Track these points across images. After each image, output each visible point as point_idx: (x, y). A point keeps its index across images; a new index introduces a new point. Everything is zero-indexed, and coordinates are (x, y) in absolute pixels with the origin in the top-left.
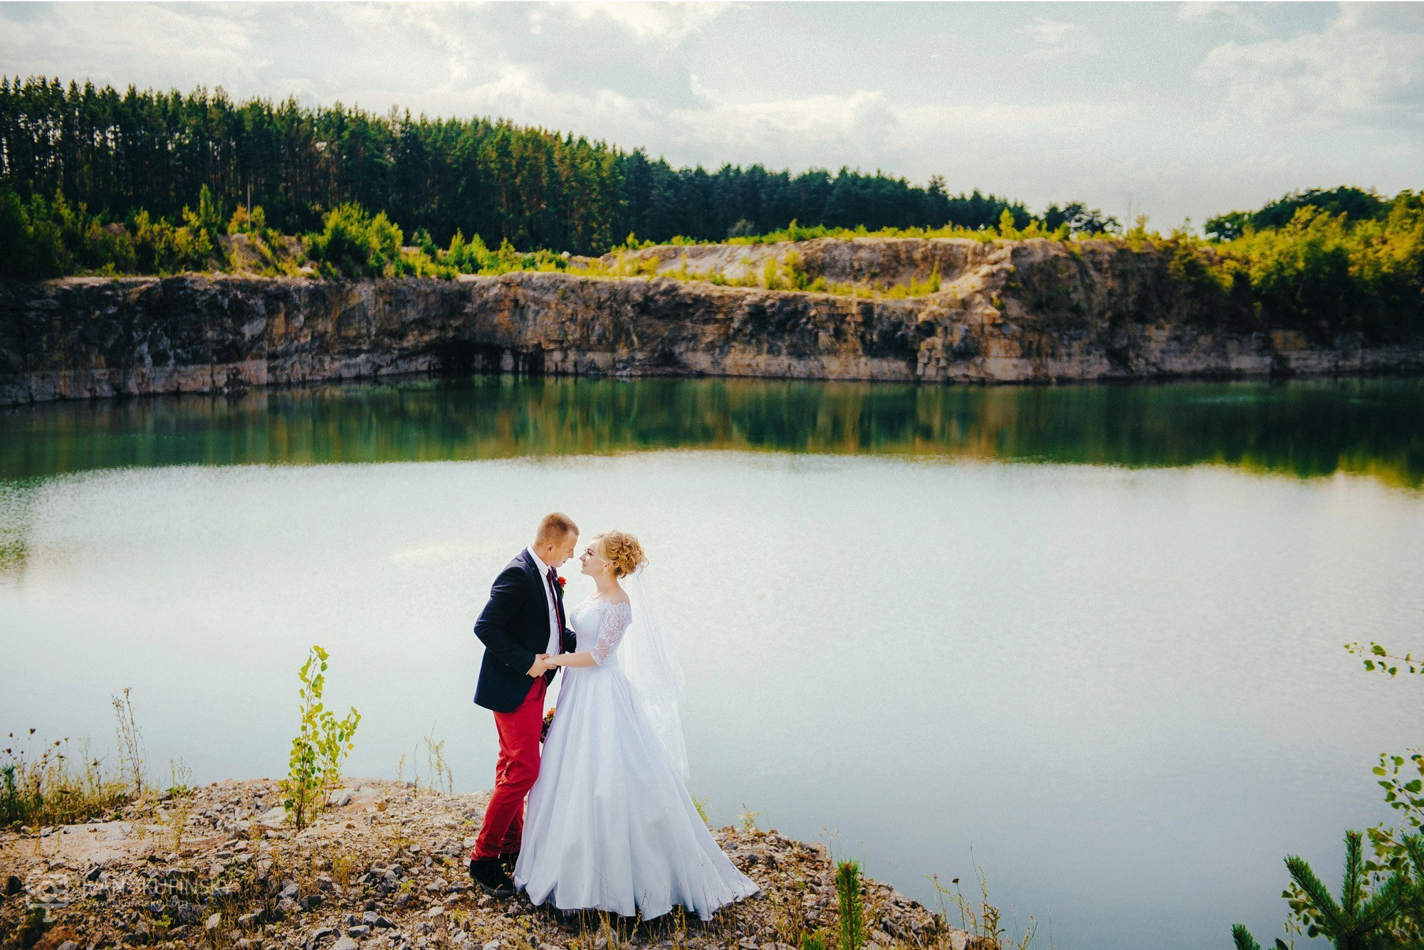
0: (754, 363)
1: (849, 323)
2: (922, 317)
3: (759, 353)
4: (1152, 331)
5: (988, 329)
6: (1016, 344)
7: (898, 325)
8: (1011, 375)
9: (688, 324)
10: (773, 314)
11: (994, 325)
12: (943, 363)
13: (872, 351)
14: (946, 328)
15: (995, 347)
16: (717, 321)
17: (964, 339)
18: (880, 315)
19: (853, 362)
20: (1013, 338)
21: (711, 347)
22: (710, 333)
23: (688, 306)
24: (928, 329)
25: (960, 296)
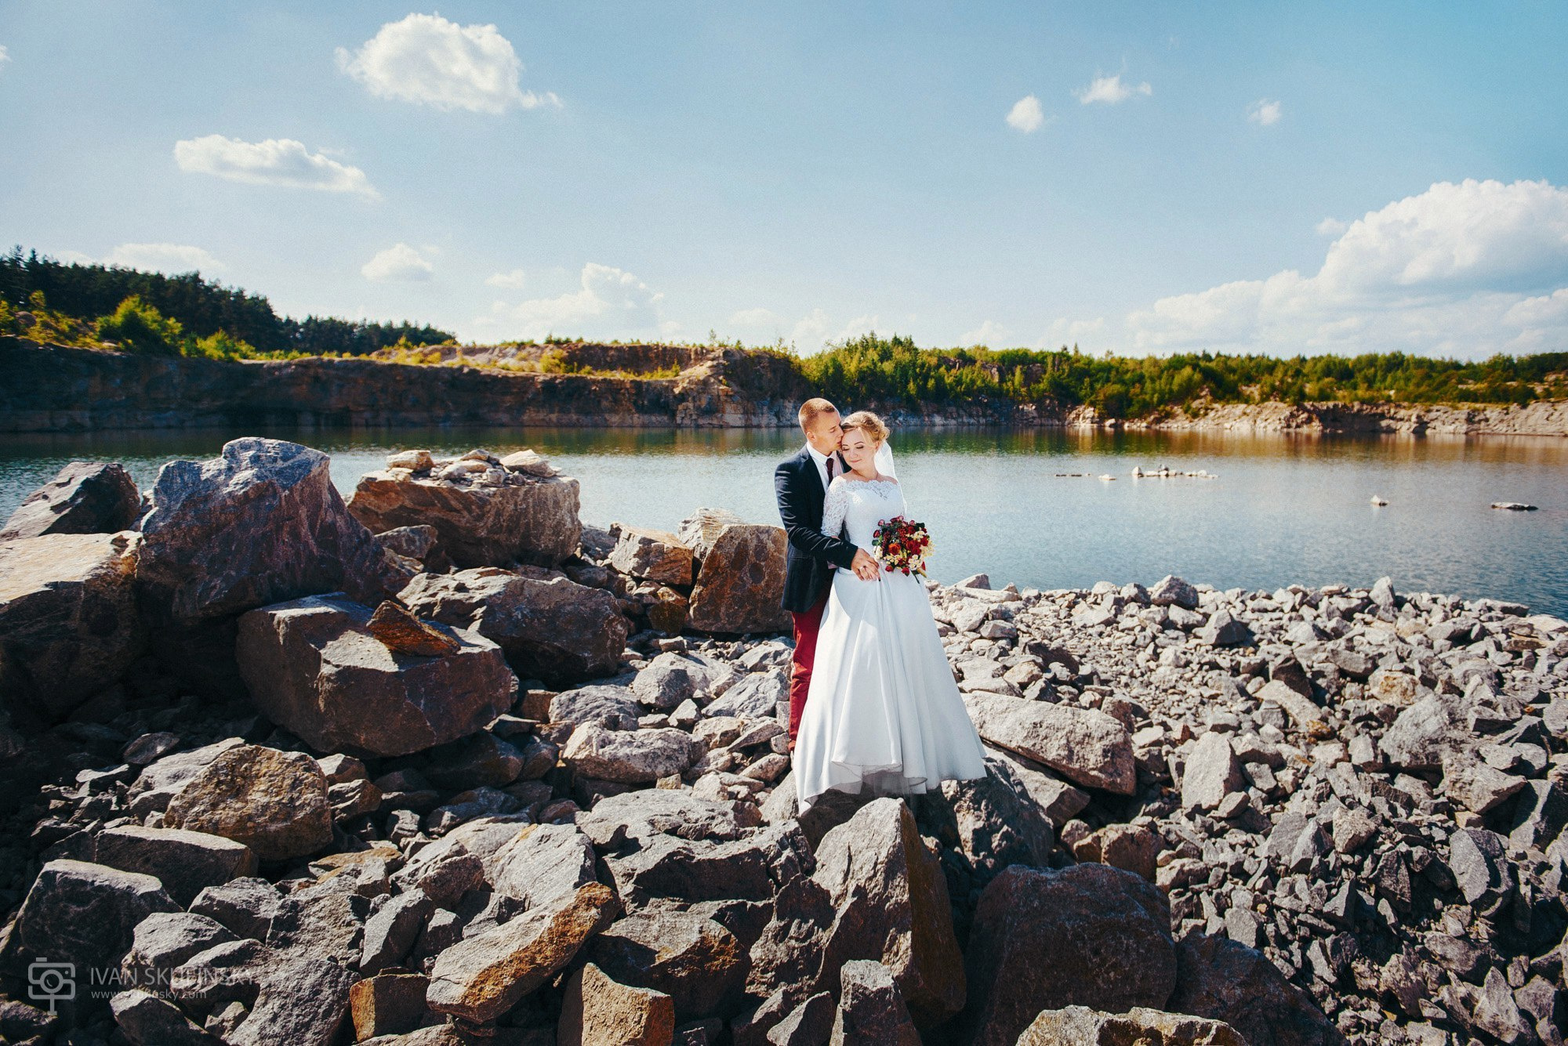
0: (547, 419)
1: (624, 394)
2: (677, 391)
3: (552, 412)
4: (787, 404)
5: (723, 398)
6: (740, 407)
7: (659, 395)
8: (739, 423)
9: (489, 395)
10: (563, 389)
11: (727, 395)
12: (694, 417)
13: (641, 410)
14: (694, 398)
15: (729, 408)
16: (512, 394)
17: (709, 403)
18: (647, 390)
19: (628, 417)
20: (738, 403)
21: (509, 410)
22: (509, 400)
23: (486, 383)
24: (683, 397)
25: (701, 378)
